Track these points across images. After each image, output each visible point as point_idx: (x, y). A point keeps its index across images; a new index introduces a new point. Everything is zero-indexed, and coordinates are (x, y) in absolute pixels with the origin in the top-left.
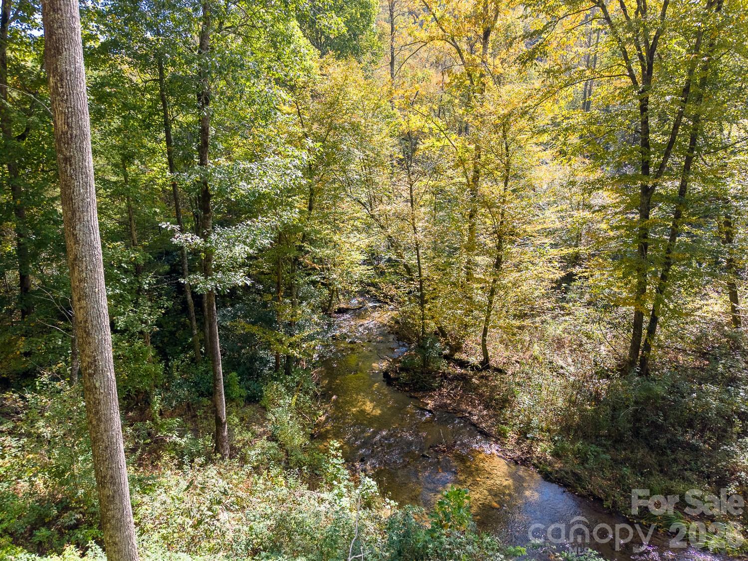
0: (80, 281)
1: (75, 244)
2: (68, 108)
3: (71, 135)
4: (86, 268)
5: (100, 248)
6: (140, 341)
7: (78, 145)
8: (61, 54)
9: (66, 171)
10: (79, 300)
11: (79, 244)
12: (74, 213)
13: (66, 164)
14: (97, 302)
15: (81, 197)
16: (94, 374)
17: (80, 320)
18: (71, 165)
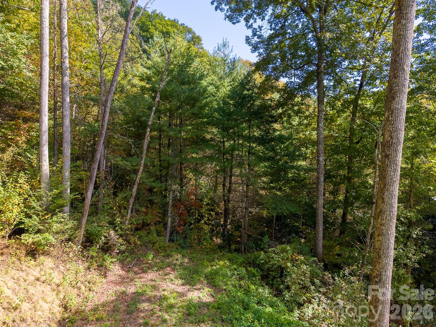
0: (381, 225)
1: (382, 203)
2: (393, 128)
3: (392, 142)
4: (386, 218)
5: (396, 208)
6: (404, 270)
7: (395, 148)
8: (394, 100)
9: (385, 162)
10: (378, 236)
11: (384, 203)
12: (385, 185)
13: (386, 158)
14: (389, 240)
15: (391, 177)
16: (379, 282)
17: (376, 247)
18: (388, 159)
